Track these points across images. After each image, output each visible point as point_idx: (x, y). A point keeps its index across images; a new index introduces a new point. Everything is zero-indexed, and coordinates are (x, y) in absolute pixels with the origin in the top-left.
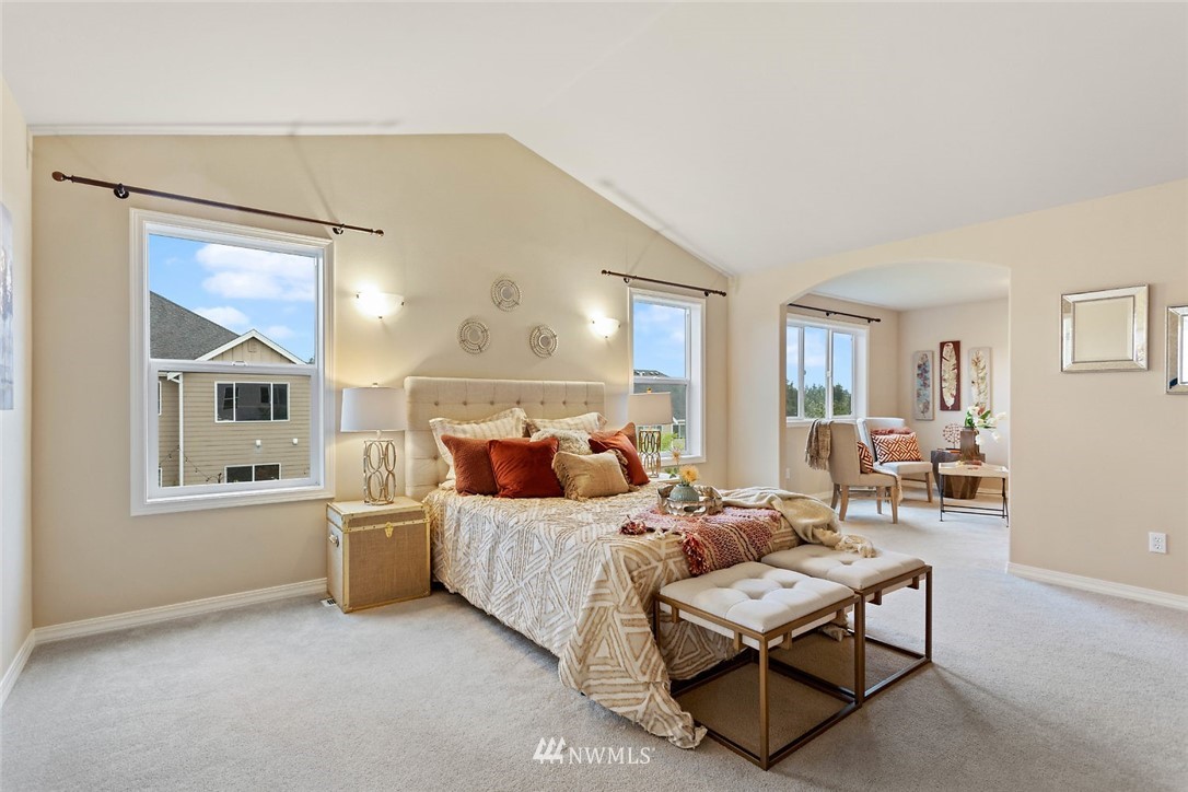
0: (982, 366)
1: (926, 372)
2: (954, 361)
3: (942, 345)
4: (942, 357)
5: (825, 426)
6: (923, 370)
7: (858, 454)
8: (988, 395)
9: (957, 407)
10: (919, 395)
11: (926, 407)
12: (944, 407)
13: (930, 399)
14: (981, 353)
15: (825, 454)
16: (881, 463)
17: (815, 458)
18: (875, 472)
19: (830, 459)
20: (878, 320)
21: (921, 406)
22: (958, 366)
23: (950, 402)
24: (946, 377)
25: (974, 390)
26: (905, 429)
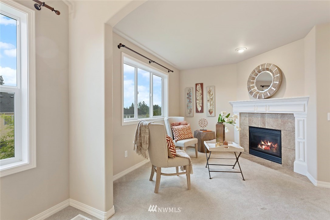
0: (211, 94)
1: (190, 96)
2: (201, 92)
3: (196, 85)
4: (196, 90)
5: (145, 126)
6: (189, 95)
7: (167, 145)
8: (214, 106)
9: (202, 111)
10: (188, 106)
11: (191, 111)
12: (197, 111)
13: (192, 108)
14: (211, 88)
15: (145, 146)
16: (176, 141)
17: (140, 148)
18: (177, 156)
19: (149, 148)
20: (172, 71)
21: (188, 111)
22: (202, 94)
23: (199, 109)
24: (198, 98)
25: (209, 104)
26: (185, 122)
